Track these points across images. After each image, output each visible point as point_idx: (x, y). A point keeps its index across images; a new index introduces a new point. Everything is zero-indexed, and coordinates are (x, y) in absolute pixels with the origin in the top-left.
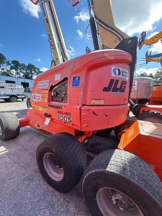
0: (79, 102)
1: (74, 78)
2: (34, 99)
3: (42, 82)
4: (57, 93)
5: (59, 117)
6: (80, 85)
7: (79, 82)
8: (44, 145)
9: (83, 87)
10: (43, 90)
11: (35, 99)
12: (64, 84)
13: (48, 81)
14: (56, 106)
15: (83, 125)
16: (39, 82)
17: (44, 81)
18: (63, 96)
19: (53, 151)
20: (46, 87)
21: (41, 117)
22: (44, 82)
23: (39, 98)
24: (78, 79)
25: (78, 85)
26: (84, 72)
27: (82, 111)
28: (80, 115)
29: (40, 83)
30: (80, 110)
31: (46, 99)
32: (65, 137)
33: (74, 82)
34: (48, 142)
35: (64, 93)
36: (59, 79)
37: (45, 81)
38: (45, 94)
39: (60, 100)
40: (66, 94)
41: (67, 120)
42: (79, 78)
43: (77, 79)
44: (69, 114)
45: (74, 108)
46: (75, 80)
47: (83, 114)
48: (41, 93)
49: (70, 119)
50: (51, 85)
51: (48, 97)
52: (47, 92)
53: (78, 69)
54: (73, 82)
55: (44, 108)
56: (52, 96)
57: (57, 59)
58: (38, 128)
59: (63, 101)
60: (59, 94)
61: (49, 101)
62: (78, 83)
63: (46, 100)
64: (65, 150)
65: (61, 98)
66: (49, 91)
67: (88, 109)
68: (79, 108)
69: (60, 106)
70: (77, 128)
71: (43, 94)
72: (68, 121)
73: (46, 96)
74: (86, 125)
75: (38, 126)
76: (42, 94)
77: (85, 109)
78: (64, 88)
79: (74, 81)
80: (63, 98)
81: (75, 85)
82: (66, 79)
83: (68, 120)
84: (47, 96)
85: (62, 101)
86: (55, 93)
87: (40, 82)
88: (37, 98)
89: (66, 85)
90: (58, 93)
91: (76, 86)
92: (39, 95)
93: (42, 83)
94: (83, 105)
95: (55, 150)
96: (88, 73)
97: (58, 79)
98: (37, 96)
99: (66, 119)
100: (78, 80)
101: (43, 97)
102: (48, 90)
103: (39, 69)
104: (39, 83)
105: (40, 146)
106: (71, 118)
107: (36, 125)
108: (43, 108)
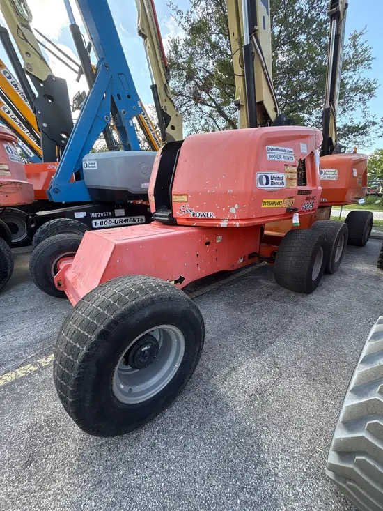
2: (267, 184)
3: (279, 148)
10: (286, 165)
11: (269, 185)
17: (283, 149)
22: (285, 151)
23: (281, 181)
29: (273, 149)
31: (295, 182)
36: (306, 151)
37: (287, 149)
38: (292, 172)
48: (285, 172)
52: (294, 170)
55: (288, 199)
66: (298, 169)
71: (287, 174)
84: (295, 176)
87: (275, 148)
88: (275, 181)
92: (280, 176)
93: (277, 149)
101: (289, 179)
102: (296, 167)
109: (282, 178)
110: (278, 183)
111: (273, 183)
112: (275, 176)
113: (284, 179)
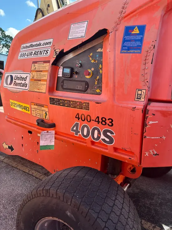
0: (140, 92)
1: (128, 30)
2: (10, 84)
3: (34, 43)
4: (72, 70)
5: (77, 128)
6: (145, 48)
7: (141, 40)
8: (42, 198)
9: (152, 52)
11: (12, 86)
12: (93, 49)
13: (51, 40)
14: (73, 101)
15: (148, 150)
16: (25, 45)
17: (38, 43)
18: (88, 77)
19: (67, 215)
20: (44, 55)
21: (20, 126)
22: (40, 45)
23: (23, 82)
24: (138, 32)
25: (139, 48)
26: (158, 14)
27: (149, 116)
28: (144, 124)
29: (27, 47)
30: (145, 111)
31: (43, 85)
32: (91, 178)
33: (127, 41)
34: (52, 191)
35: (93, 69)
36: (83, 34)
37: (42, 42)
38: (41, 71)
39: (79, 87)
40: (96, 73)
41: (99, 137)
42: (142, 29)
43: (136, 31)
44: (108, 122)
45: (127, 108)
46: (131, 35)
47: (151, 122)
48: (31, 71)
49: (108, 134)
50: (58, 51)
51: (50, 81)
52: (48, 67)
53: (141, 7)
54: (125, 41)
55: (36, 107)
56: (58, 77)
57: (49, 6)
58: (10, 152)
59: (89, 91)
60: (77, 73)
61: (51, 90)
62: (138, 43)
63: (44, 88)
64: (98, 213)
65: (84, 83)
66: (52, 64)
67: (164, 109)
68: (142, 107)
69: (82, 101)
70: (127, 157)
71: (34, 73)
72: (104, 140)
73: (45, 78)
74: (153, 152)
75: (11, 148)
76: (34, 71)
77: (157, 111)
78: (92, 57)
79: (127, 38)
80: (87, 84)
81: (129, 48)
82: (103, 33)
83: (102, 137)
84: (46, 76)
85: (84, 91)
86: (68, 71)
87: (28, 45)
88: (18, 81)
89: (99, 50)
90: (76, 70)
91: (132, 51)
92: (24, 76)
93: (32, 46)
94: (150, 100)
95: (72, 213)
96: (166, 16)
97: (79, 35)
98: (18, 78)
99: (99, 133)
100: (138, 34)
101: (35, 80)
102: (51, 62)
103: (4, 31)
104: (24, 48)
105: (29, 198)
106: (112, 133)
107: (5, 146)
108: (33, 106)
109: (25, 79)
110: (20, 84)
111: (16, 84)
112: (19, 75)
113: (28, 79)
